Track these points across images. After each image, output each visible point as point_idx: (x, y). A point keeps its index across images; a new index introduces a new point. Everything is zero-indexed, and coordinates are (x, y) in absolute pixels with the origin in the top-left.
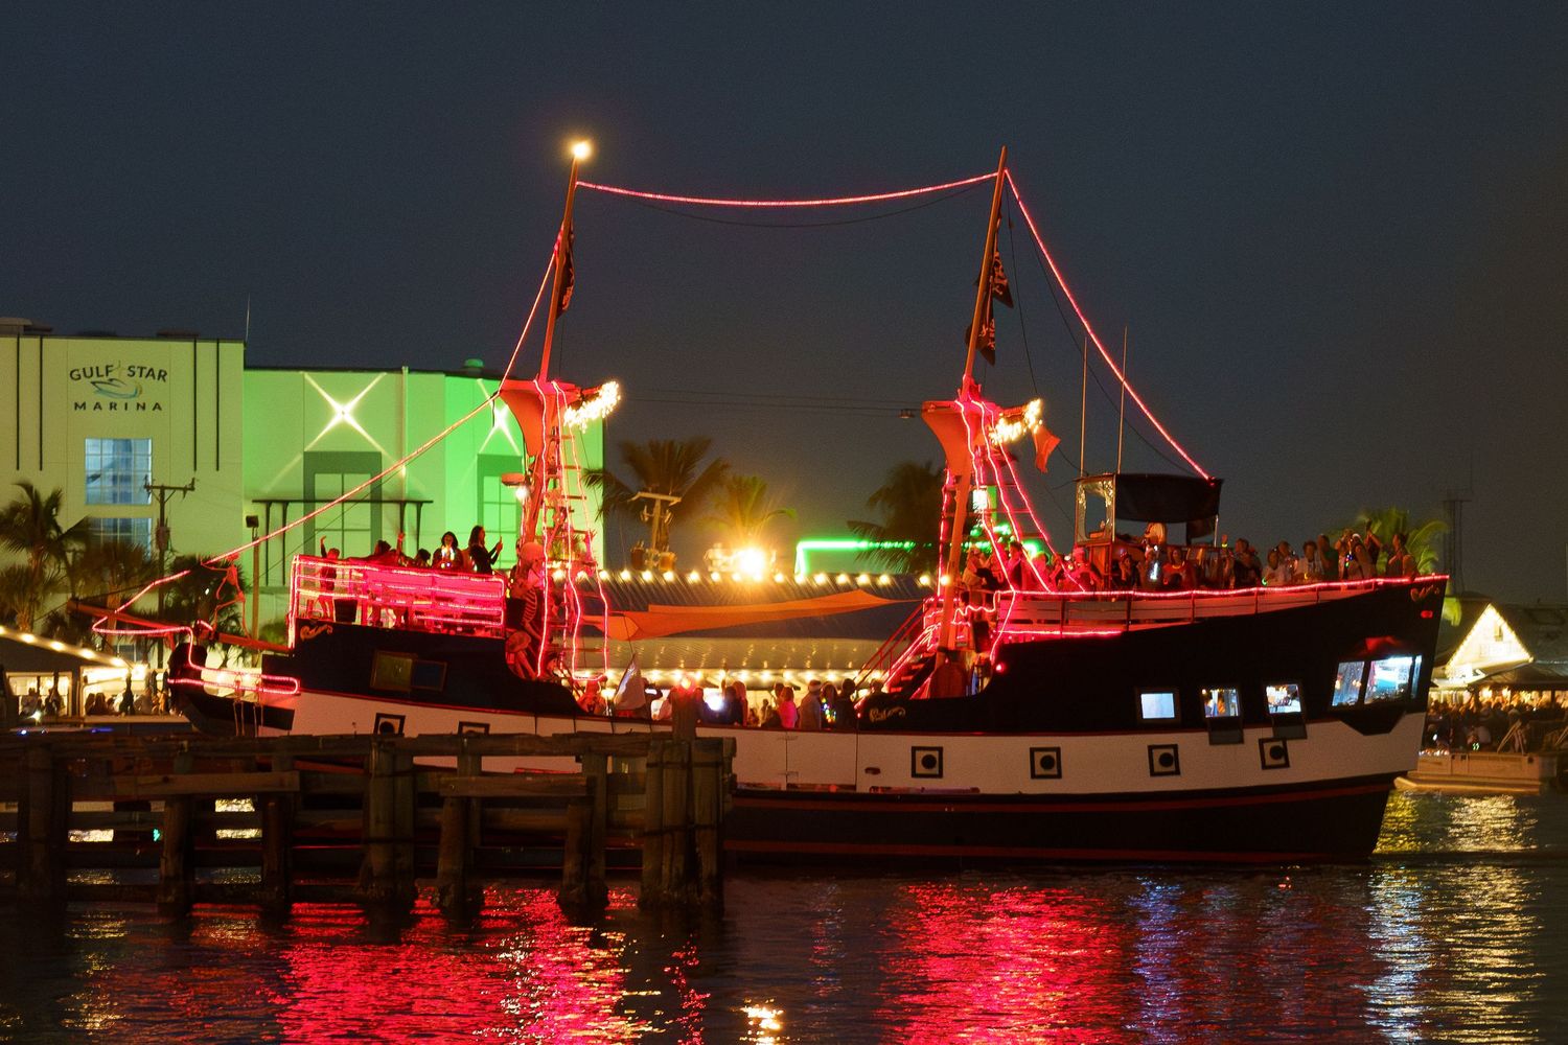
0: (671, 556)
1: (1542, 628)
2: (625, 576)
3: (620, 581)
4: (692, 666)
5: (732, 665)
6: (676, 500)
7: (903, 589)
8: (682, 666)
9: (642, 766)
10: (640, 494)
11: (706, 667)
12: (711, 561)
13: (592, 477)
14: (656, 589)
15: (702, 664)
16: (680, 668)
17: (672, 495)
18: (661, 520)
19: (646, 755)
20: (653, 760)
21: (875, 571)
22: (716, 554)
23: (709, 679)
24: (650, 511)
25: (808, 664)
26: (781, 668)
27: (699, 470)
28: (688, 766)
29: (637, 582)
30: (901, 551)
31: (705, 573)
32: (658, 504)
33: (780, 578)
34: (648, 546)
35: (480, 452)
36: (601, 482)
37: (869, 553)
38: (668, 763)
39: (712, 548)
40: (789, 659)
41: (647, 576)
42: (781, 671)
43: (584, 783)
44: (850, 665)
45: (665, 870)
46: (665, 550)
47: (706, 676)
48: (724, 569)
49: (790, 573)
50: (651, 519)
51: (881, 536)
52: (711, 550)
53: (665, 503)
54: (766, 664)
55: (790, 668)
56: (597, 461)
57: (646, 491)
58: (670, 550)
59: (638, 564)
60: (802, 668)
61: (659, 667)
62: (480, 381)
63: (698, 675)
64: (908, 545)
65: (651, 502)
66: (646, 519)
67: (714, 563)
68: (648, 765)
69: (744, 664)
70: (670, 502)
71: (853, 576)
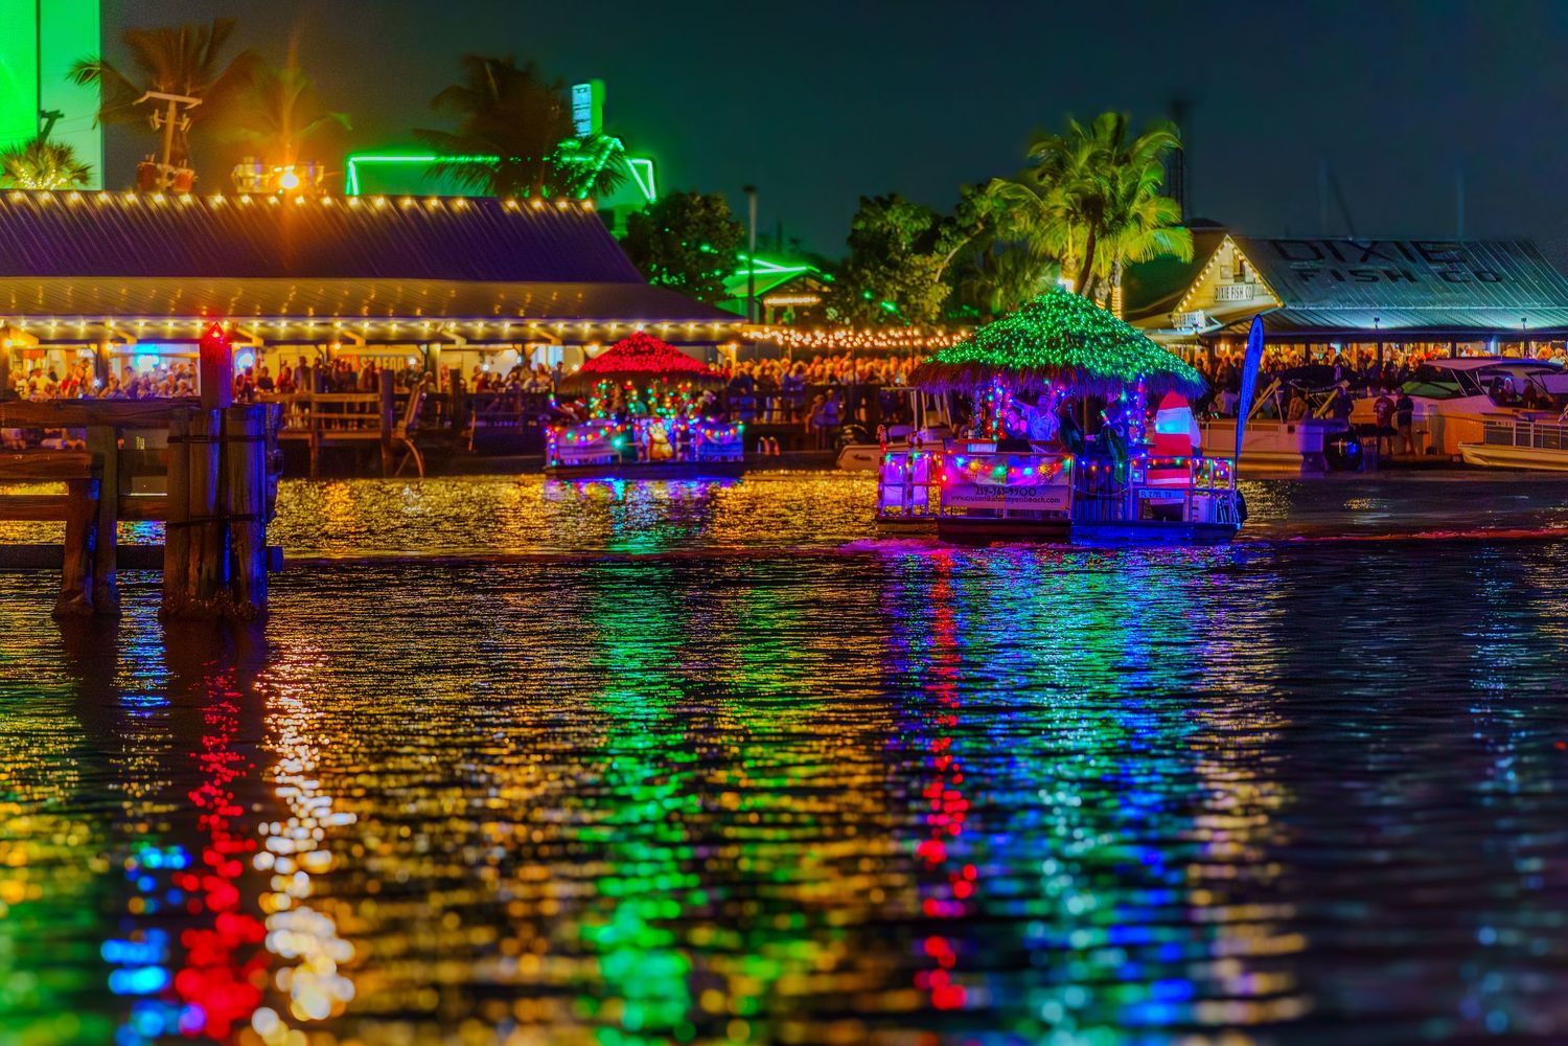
0: (189, 173)
1: (1295, 265)
2: (131, 198)
3: (125, 205)
4: (217, 312)
5: (270, 313)
6: (194, 102)
7: (486, 216)
8: (205, 312)
9: (160, 440)
10: (149, 95)
11: (234, 315)
12: (241, 180)
13: (84, 73)
14: (172, 216)
15: (231, 312)
16: (202, 316)
17: (190, 96)
18: (177, 128)
19: (166, 426)
20: (177, 433)
21: (448, 193)
22: (247, 171)
23: (239, 330)
24: (162, 116)
25: (365, 310)
26: (332, 316)
27: (223, 64)
28: (222, 440)
29: (147, 208)
30: (482, 167)
31: (231, 193)
32: (172, 107)
33: (327, 201)
34: (160, 159)
36: (98, 79)
37: (441, 168)
38: (195, 436)
39: (242, 163)
40: (341, 305)
41: (159, 199)
42: (330, 320)
43: (88, 461)
44: (419, 312)
45: (192, 570)
46: (182, 166)
47: (235, 326)
48: (257, 190)
49: (338, 192)
50: (163, 126)
51: (457, 147)
52: (241, 167)
53: (181, 107)
54: (311, 311)
55: (341, 316)
56: (92, 50)
57: (157, 90)
58: (188, 167)
59: (145, 181)
60: (357, 316)
61: (175, 315)
63: (225, 325)
64: (494, 159)
65: (163, 106)
66: (158, 126)
67: (245, 182)
68: (171, 440)
69: (284, 311)
70: (186, 104)
71: (420, 199)
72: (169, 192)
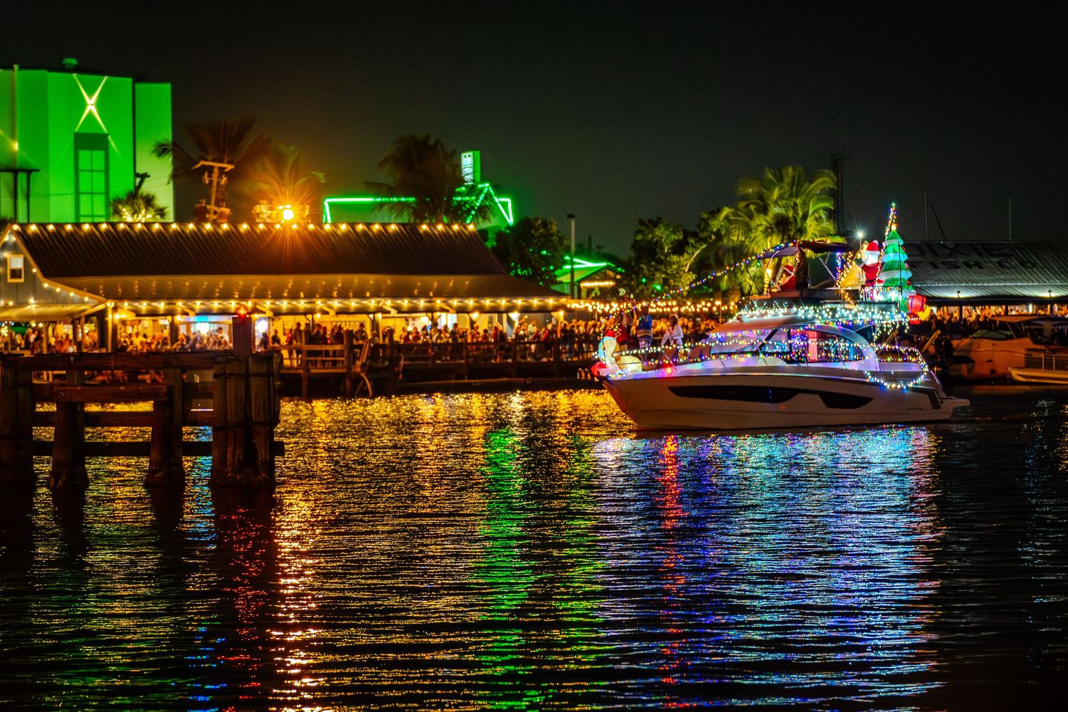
0: (227, 211)
2: (191, 227)
3: (187, 231)
4: (244, 296)
5: (277, 296)
6: (229, 167)
7: (409, 235)
8: (237, 296)
9: (209, 376)
10: (202, 163)
11: (255, 298)
12: (258, 215)
13: (161, 150)
14: (215, 237)
15: (253, 295)
16: (236, 299)
17: (228, 163)
18: (218, 183)
19: (211, 368)
20: (218, 373)
21: (386, 221)
22: (262, 209)
23: (258, 307)
24: (210, 176)
25: (335, 294)
26: (315, 297)
27: (246, 145)
28: (246, 376)
29: (201, 232)
30: (406, 204)
31: (253, 223)
32: (216, 170)
33: (311, 227)
34: (208, 203)
35: (76, 130)
36: (171, 153)
37: (381, 205)
38: (230, 374)
39: (258, 203)
40: (320, 290)
41: (208, 227)
42: (314, 300)
43: (165, 390)
44: (368, 294)
45: (229, 456)
46: (222, 207)
47: (255, 304)
48: (268, 221)
49: (319, 222)
50: (211, 182)
51: (391, 192)
52: (258, 206)
53: (221, 169)
54: (302, 295)
55: (321, 297)
56: (167, 136)
57: (207, 160)
58: (227, 207)
59: (200, 217)
60: (330, 297)
61: (219, 298)
62: (74, 75)
63: (250, 304)
64: (412, 199)
65: (210, 169)
66: (207, 182)
67: (261, 216)
68: (215, 376)
69: (285, 295)
70: (225, 168)
71: (368, 225)
72: (215, 223)
